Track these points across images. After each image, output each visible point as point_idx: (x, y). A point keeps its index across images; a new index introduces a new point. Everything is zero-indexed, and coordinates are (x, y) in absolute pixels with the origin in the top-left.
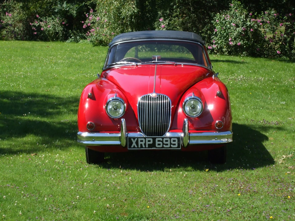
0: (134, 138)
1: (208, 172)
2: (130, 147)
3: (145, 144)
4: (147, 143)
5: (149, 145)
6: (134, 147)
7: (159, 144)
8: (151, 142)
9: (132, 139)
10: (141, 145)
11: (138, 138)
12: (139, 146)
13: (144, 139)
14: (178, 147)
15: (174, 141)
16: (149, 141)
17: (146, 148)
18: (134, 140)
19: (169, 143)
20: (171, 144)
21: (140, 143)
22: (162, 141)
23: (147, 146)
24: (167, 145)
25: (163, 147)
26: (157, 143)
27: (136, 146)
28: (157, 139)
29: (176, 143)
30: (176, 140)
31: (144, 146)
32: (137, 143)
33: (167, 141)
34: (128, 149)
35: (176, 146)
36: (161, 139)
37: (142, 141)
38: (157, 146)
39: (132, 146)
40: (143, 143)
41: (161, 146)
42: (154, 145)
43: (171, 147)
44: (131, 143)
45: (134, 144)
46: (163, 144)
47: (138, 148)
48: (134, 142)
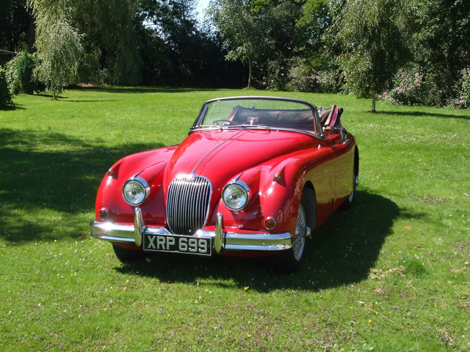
0: (152, 236)
1: (247, 291)
2: (146, 247)
3: (165, 245)
4: (169, 243)
5: (170, 246)
6: (152, 248)
7: (183, 247)
8: (173, 243)
9: (149, 237)
10: (161, 245)
11: (157, 235)
12: (158, 248)
13: (163, 238)
14: (208, 252)
15: (203, 243)
16: (171, 241)
17: (166, 250)
18: (152, 238)
19: (195, 245)
20: (198, 247)
21: (159, 243)
22: (187, 243)
23: (168, 248)
24: (193, 248)
25: (188, 251)
26: (181, 244)
27: (154, 247)
28: (181, 239)
29: (205, 246)
30: (205, 241)
31: (164, 248)
32: (155, 242)
33: (193, 243)
34: (144, 249)
35: (205, 251)
36: (186, 240)
37: (161, 240)
38: (181, 249)
39: (149, 247)
40: (163, 243)
41: (185, 249)
42: (176, 247)
43: (198, 252)
44: (148, 242)
45: (152, 244)
46: (189, 247)
47: (156, 249)
48: (152, 241)
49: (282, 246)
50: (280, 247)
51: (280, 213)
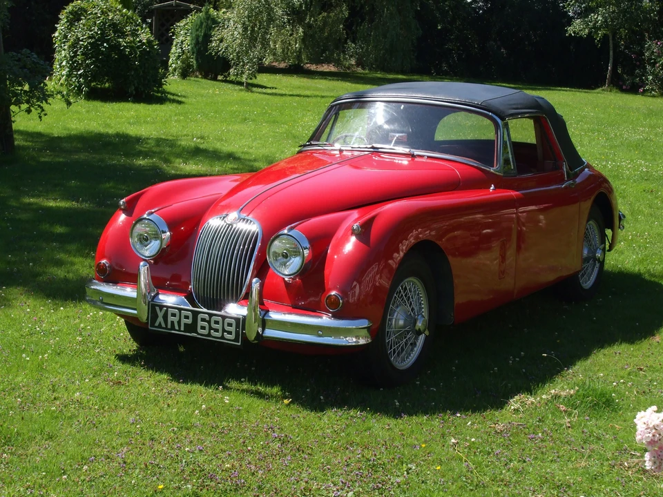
0: (162, 307)
1: (288, 405)
2: (153, 325)
3: (179, 322)
4: (184, 321)
5: (185, 325)
6: (160, 326)
7: (203, 328)
8: (189, 321)
9: (157, 308)
10: (172, 322)
11: (168, 307)
12: (169, 326)
13: (177, 312)
14: (236, 340)
15: (230, 325)
16: (187, 317)
17: (179, 330)
18: (161, 310)
19: (219, 327)
20: (224, 331)
21: (170, 318)
22: (209, 322)
23: (182, 329)
24: (217, 330)
25: (209, 335)
26: (200, 323)
27: (163, 325)
28: (200, 316)
29: (233, 329)
30: (233, 321)
31: (177, 328)
32: (165, 317)
33: (217, 322)
34: (150, 328)
35: (232, 337)
36: (207, 317)
37: (174, 315)
38: (200, 331)
39: (157, 324)
40: (175, 319)
41: (206, 332)
42: (194, 326)
43: (223, 337)
44: (155, 316)
45: (160, 319)
46: (211, 328)
47: (166, 328)
48: (160, 315)
49: (354, 340)
50: (351, 341)
51: (355, 286)
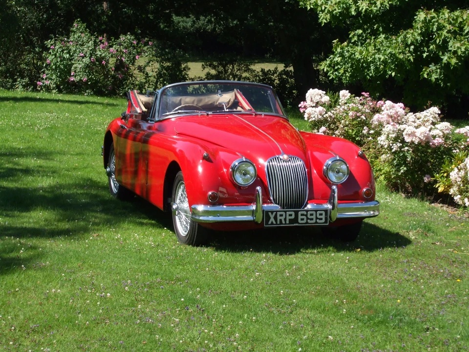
0: (272, 212)
1: (359, 252)
2: (267, 223)
3: (285, 219)
4: (288, 218)
5: (290, 220)
6: (272, 223)
7: (302, 219)
8: (293, 217)
9: (270, 214)
10: (281, 220)
11: (277, 211)
12: (278, 223)
13: (284, 213)
14: (326, 222)
15: (321, 214)
16: (290, 215)
17: (286, 224)
18: (272, 214)
19: (314, 217)
20: (317, 218)
21: (279, 218)
22: (306, 215)
23: (288, 222)
24: (312, 219)
25: (307, 223)
26: (300, 217)
27: (274, 223)
28: (300, 213)
29: (323, 217)
30: (324, 213)
31: (284, 222)
32: (275, 218)
33: (312, 215)
34: (265, 226)
35: (323, 221)
36: (305, 213)
37: (281, 215)
38: (300, 221)
39: (270, 223)
40: (283, 218)
41: (305, 221)
42: (295, 220)
43: (316, 222)
44: (268, 218)
45: (272, 219)
46: (308, 219)
47: (277, 224)
48: (272, 217)
